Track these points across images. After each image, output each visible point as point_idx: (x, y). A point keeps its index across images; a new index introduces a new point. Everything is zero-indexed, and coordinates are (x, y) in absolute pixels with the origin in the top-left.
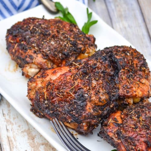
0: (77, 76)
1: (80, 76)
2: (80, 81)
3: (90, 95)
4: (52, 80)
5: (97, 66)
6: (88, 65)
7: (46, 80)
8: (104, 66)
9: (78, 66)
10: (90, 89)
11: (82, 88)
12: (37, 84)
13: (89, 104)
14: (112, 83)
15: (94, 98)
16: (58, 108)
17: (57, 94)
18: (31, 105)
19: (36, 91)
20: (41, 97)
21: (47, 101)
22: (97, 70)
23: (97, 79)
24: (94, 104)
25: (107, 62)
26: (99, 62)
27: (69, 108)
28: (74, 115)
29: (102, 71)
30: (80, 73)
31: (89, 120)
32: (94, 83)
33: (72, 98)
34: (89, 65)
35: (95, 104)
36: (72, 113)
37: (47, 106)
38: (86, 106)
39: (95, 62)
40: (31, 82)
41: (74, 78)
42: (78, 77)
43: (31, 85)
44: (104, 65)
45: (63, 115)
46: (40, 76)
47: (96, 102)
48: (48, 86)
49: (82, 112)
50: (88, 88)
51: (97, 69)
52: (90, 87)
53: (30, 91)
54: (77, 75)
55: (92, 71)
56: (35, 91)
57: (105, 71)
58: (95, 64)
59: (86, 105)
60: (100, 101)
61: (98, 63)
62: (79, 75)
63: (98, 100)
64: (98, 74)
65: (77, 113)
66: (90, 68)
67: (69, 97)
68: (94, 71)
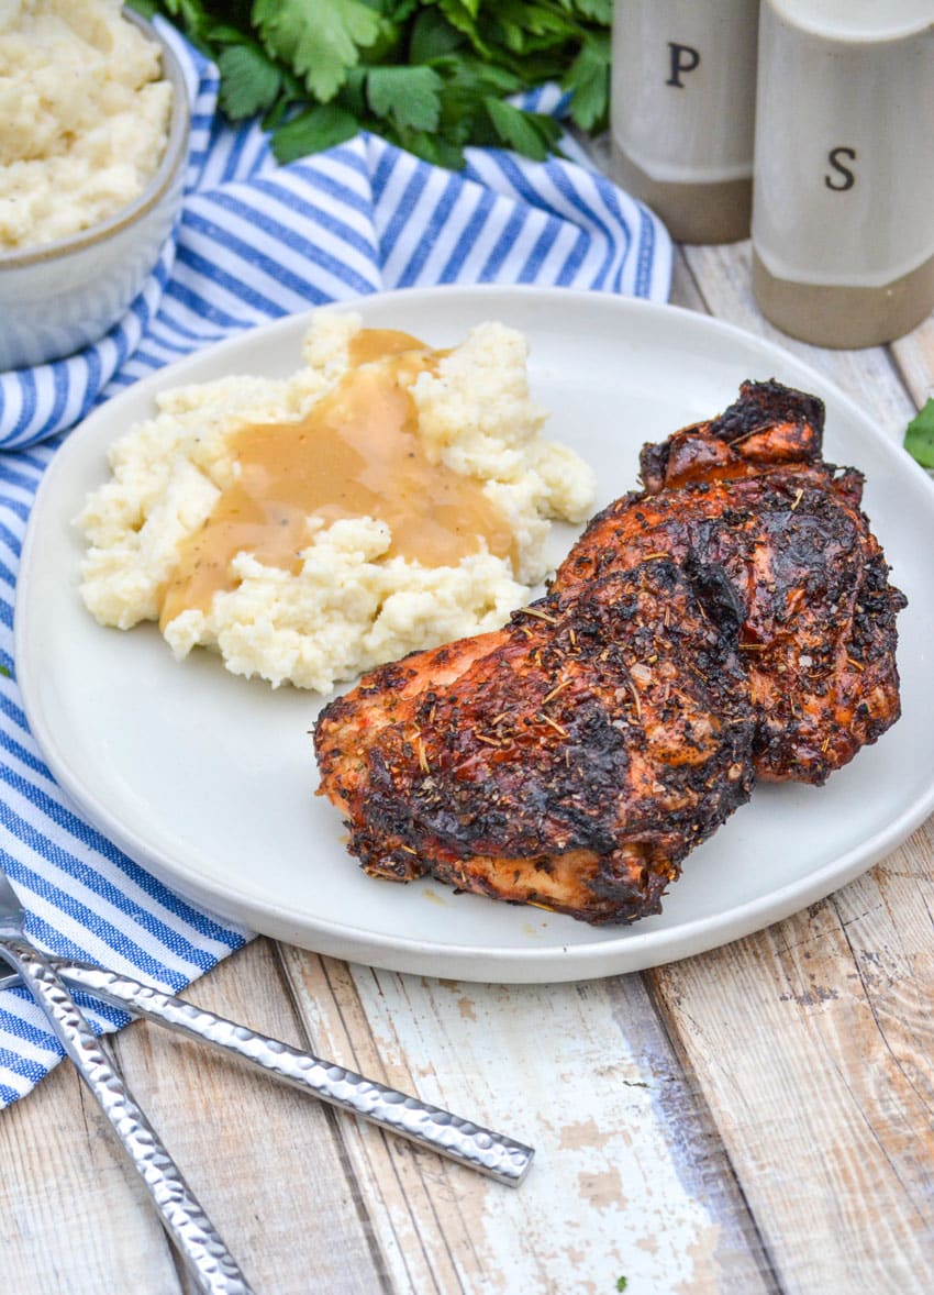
0: (558, 652)
1: (572, 651)
2: (575, 671)
3: (635, 722)
4: (443, 688)
5: (640, 605)
6: (596, 609)
7: (407, 696)
8: (669, 605)
9: (549, 618)
10: (629, 699)
11: (594, 697)
12: (364, 723)
13: (639, 763)
14: (715, 679)
15: (657, 733)
16: (495, 797)
17: (481, 734)
18: (346, 823)
19: (367, 752)
20: (395, 770)
21: (434, 777)
22: (642, 625)
23: (652, 659)
24: (659, 761)
25: (679, 587)
26: (647, 589)
27: (552, 785)
28: (582, 812)
29: (665, 627)
30: (569, 639)
31: (647, 834)
32: (642, 674)
33: (556, 740)
34: (602, 608)
35: (667, 756)
36: (572, 805)
37: (438, 799)
38: (629, 771)
39: (629, 590)
40: (335, 720)
41: (545, 661)
42: (562, 655)
43: (336, 731)
44: (668, 601)
45: (527, 822)
46: (372, 686)
47: (673, 746)
48: (428, 713)
49: (615, 797)
50: (620, 693)
51: (639, 619)
52: (628, 691)
53: (338, 759)
54: (558, 647)
55: (618, 632)
56: (360, 752)
57: (678, 630)
58: (630, 600)
59: (627, 764)
60: (689, 742)
61: (644, 595)
62: (567, 649)
63: (678, 737)
64: (651, 641)
65: (591, 800)
66: (605, 618)
67: (543, 740)
68: (630, 632)
